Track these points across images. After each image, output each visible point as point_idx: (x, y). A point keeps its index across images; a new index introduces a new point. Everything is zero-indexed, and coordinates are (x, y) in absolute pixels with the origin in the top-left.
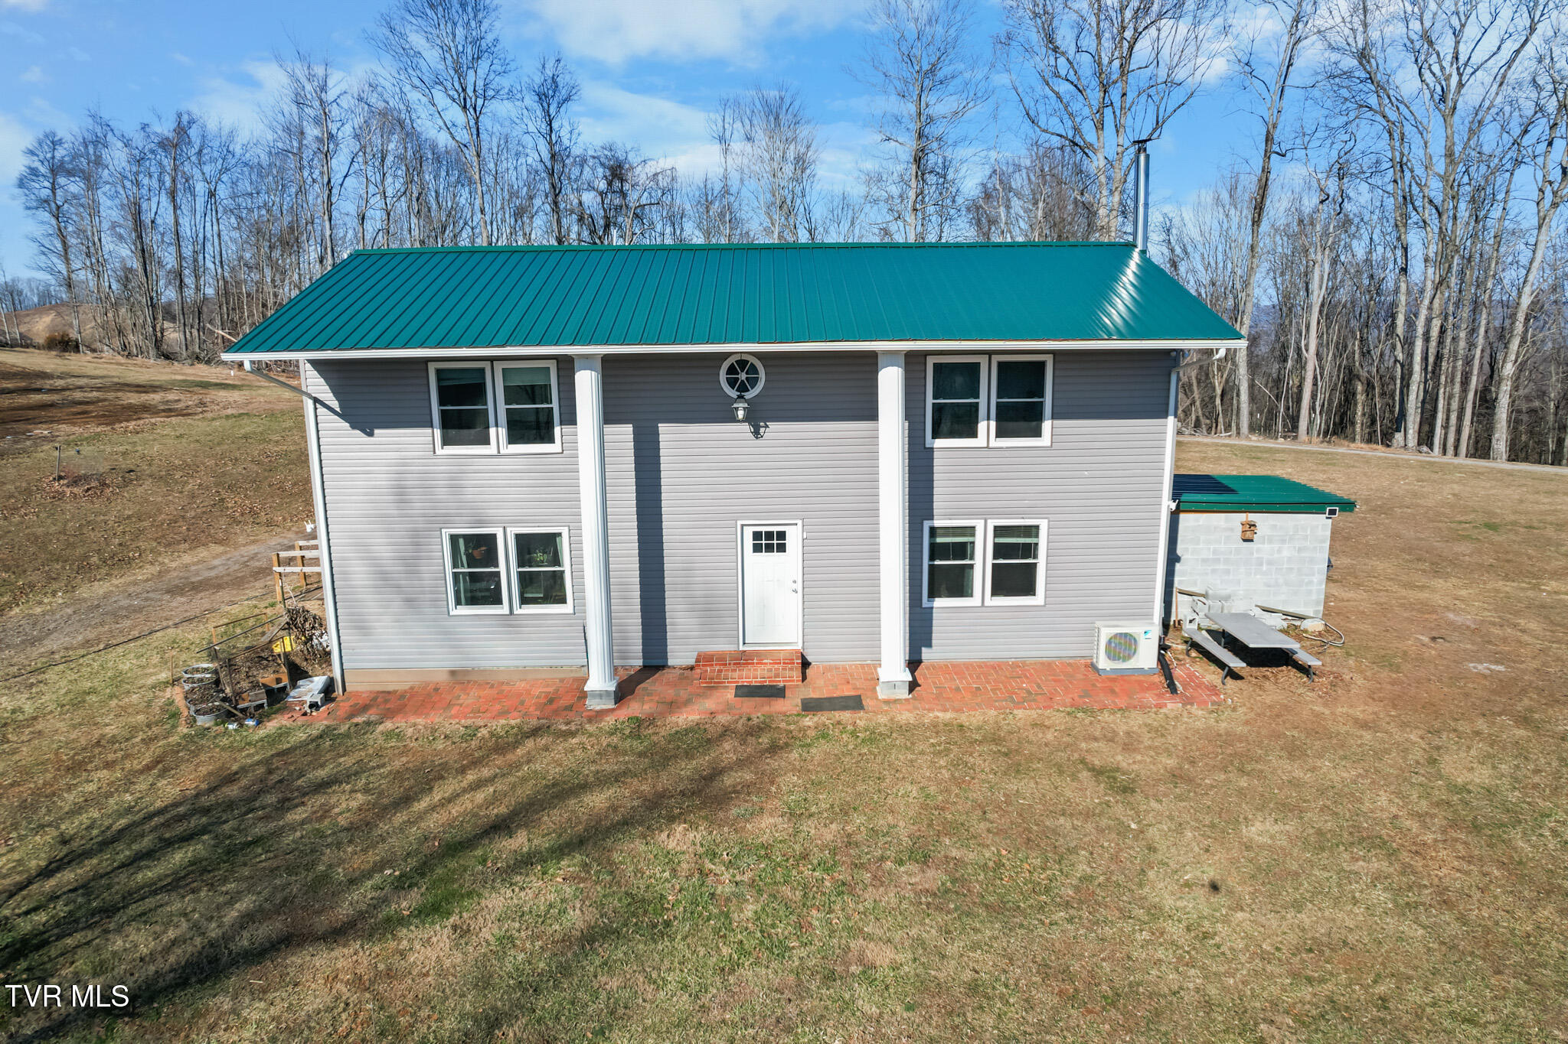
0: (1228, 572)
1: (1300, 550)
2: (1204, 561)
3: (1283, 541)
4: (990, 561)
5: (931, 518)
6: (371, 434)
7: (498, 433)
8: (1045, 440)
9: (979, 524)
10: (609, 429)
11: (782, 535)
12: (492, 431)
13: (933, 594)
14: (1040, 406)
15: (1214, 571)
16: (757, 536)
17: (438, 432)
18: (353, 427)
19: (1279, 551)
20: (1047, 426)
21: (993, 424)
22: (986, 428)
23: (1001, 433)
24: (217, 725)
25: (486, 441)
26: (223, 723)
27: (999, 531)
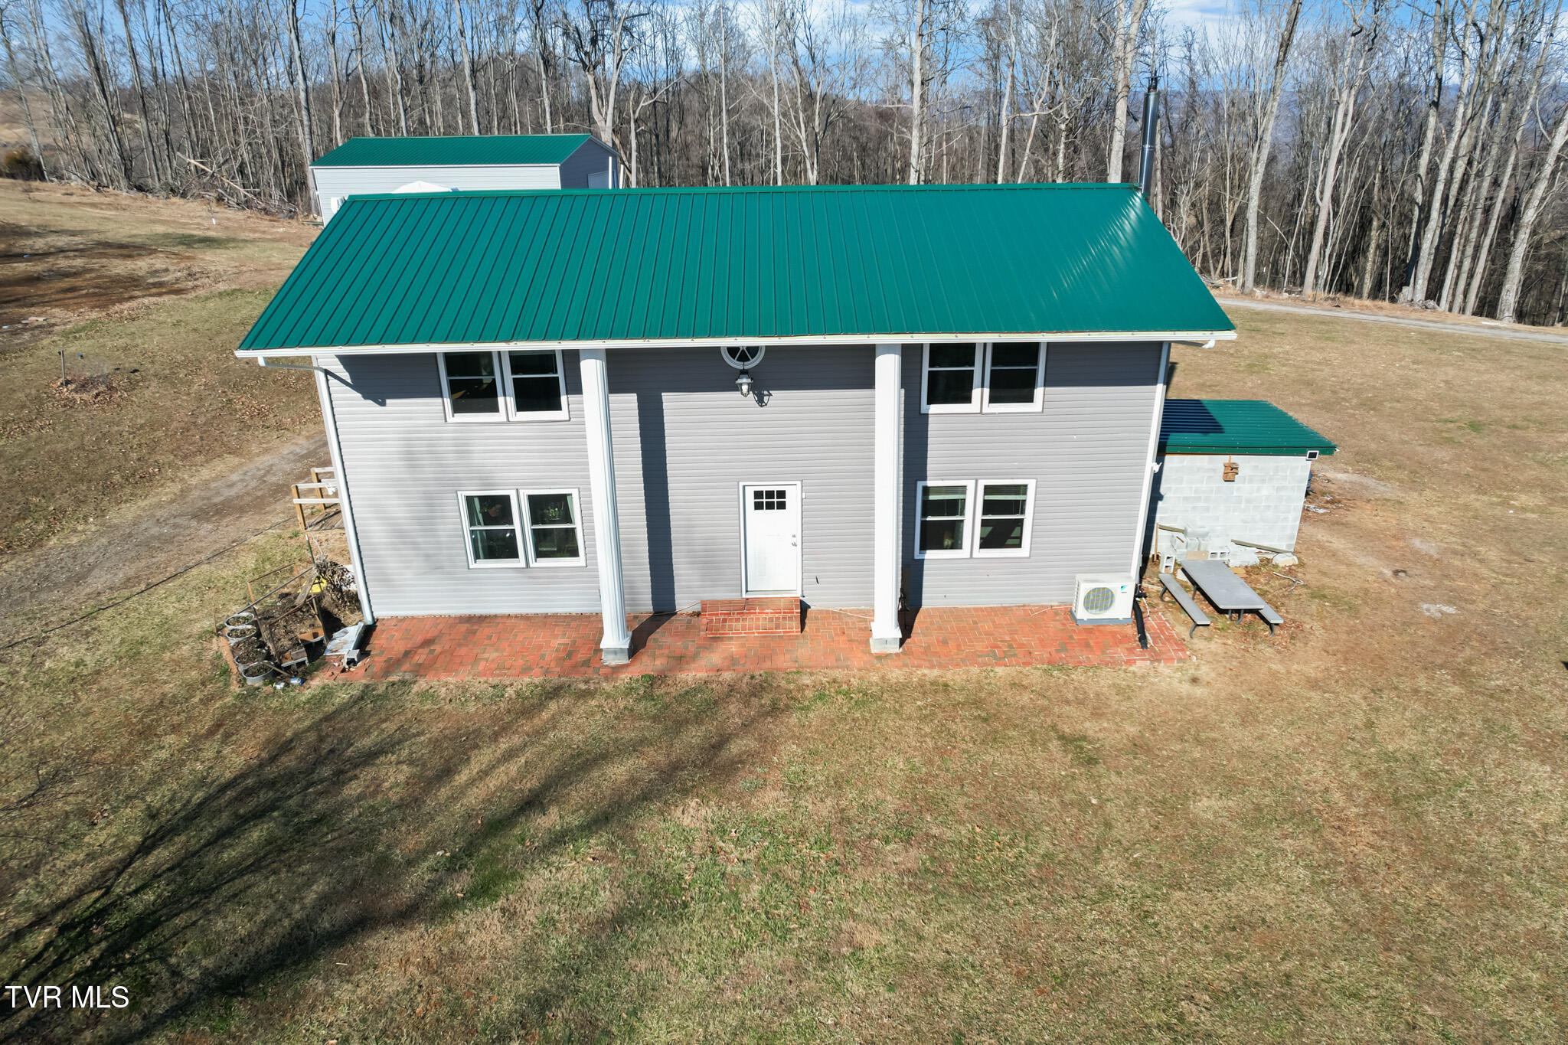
0: (1207, 509)
1: (1278, 489)
2: (1186, 499)
3: (1263, 481)
4: (979, 517)
5: (925, 479)
6: (383, 404)
7: (506, 402)
8: (1036, 406)
9: (970, 485)
10: (613, 397)
11: (782, 494)
12: (501, 400)
13: (924, 547)
14: (1034, 373)
15: (1194, 508)
16: (758, 494)
17: (448, 402)
18: (365, 397)
19: (1258, 490)
20: (1039, 392)
21: (987, 391)
22: (980, 394)
23: (993, 400)
24: (265, 685)
25: (495, 409)
26: (271, 682)
27: (989, 490)
